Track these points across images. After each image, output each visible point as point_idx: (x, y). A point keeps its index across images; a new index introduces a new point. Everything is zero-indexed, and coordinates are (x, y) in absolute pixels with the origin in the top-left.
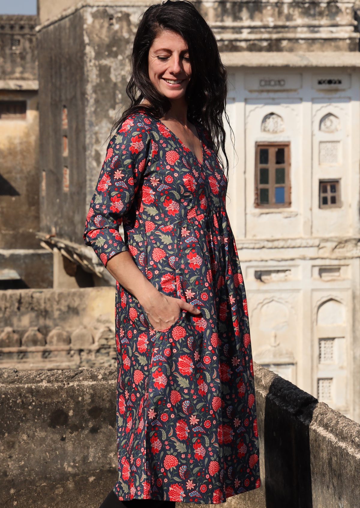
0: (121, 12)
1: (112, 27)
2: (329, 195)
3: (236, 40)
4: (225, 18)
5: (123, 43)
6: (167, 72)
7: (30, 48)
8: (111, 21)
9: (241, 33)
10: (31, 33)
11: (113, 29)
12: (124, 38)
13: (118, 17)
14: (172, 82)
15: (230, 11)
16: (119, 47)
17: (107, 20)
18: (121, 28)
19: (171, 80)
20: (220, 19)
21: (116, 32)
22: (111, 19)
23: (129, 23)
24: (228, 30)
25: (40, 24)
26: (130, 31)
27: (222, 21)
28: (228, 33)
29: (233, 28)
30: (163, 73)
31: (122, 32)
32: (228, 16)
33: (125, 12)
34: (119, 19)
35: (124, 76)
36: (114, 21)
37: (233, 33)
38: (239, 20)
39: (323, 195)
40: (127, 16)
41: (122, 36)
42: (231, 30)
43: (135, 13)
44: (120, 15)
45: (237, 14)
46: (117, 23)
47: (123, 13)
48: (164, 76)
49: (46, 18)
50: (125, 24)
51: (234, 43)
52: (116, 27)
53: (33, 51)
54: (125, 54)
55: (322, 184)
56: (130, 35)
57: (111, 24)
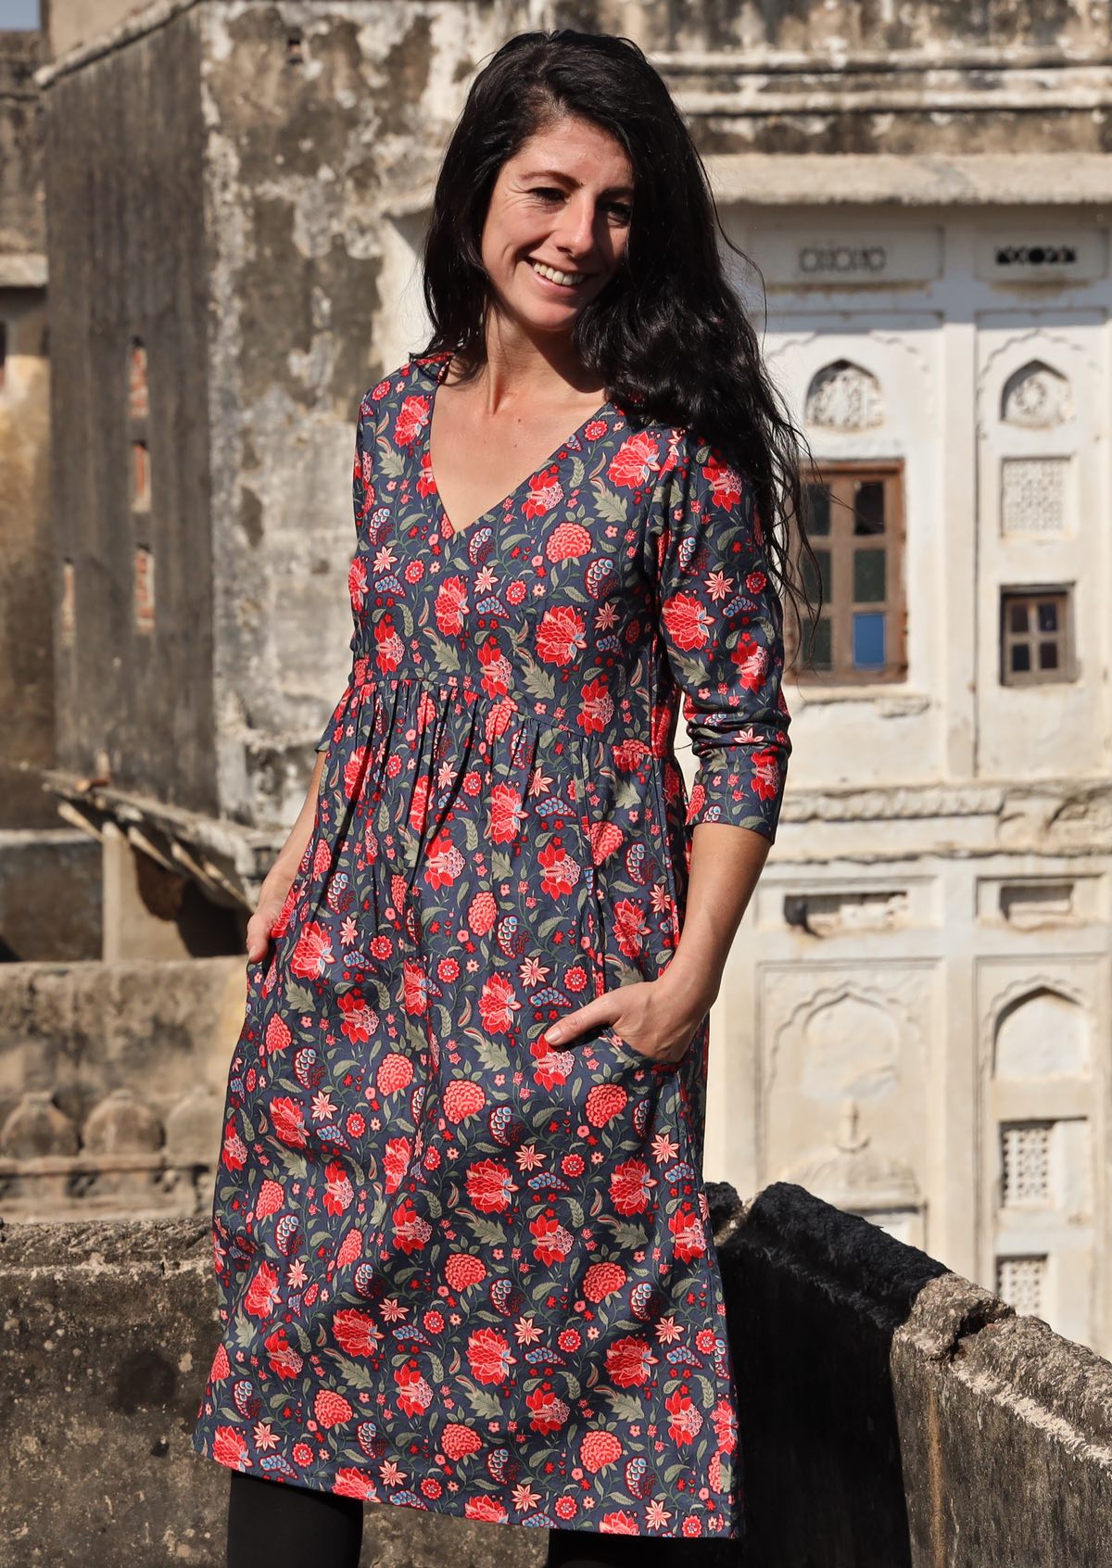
0: (327, 18)
1: (299, 69)
2: (1034, 638)
3: (720, 114)
4: (682, 38)
5: (335, 125)
6: (549, 243)
7: (17, 141)
8: (296, 50)
9: (736, 89)
10: (18, 91)
11: (302, 77)
12: (339, 105)
13: (317, 36)
15: (697, 13)
16: (321, 139)
17: (279, 45)
18: (330, 73)
20: (663, 42)
21: (312, 86)
22: (294, 42)
23: (356, 55)
24: (692, 80)
25: (50, 60)
26: (358, 84)
27: (672, 48)
28: (691, 88)
29: (710, 72)
30: (534, 244)
31: (331, 87)
32: (692, 33)
33: (341, 17)
34: (322, 44)
35: (341, 236)
36: (304, 49)
37: (710, 89)
38: (728, 48)
39: (1013, 639)
40: (349, 31)
41: (332, 100)
42: (702, 81)
43: (374, 21)
44: (323, 28)
45: (723, 26)
46: (314, 55)
47: (336, 22)
48: (535, 254)
49: (73, 39)
50: (341, 59)
51: (712, 124)
52: (313, 69)
53: (25, 156)
54: (342, 161)
55: (1010, 604)
56: (360, 98)
57: (296, 61)
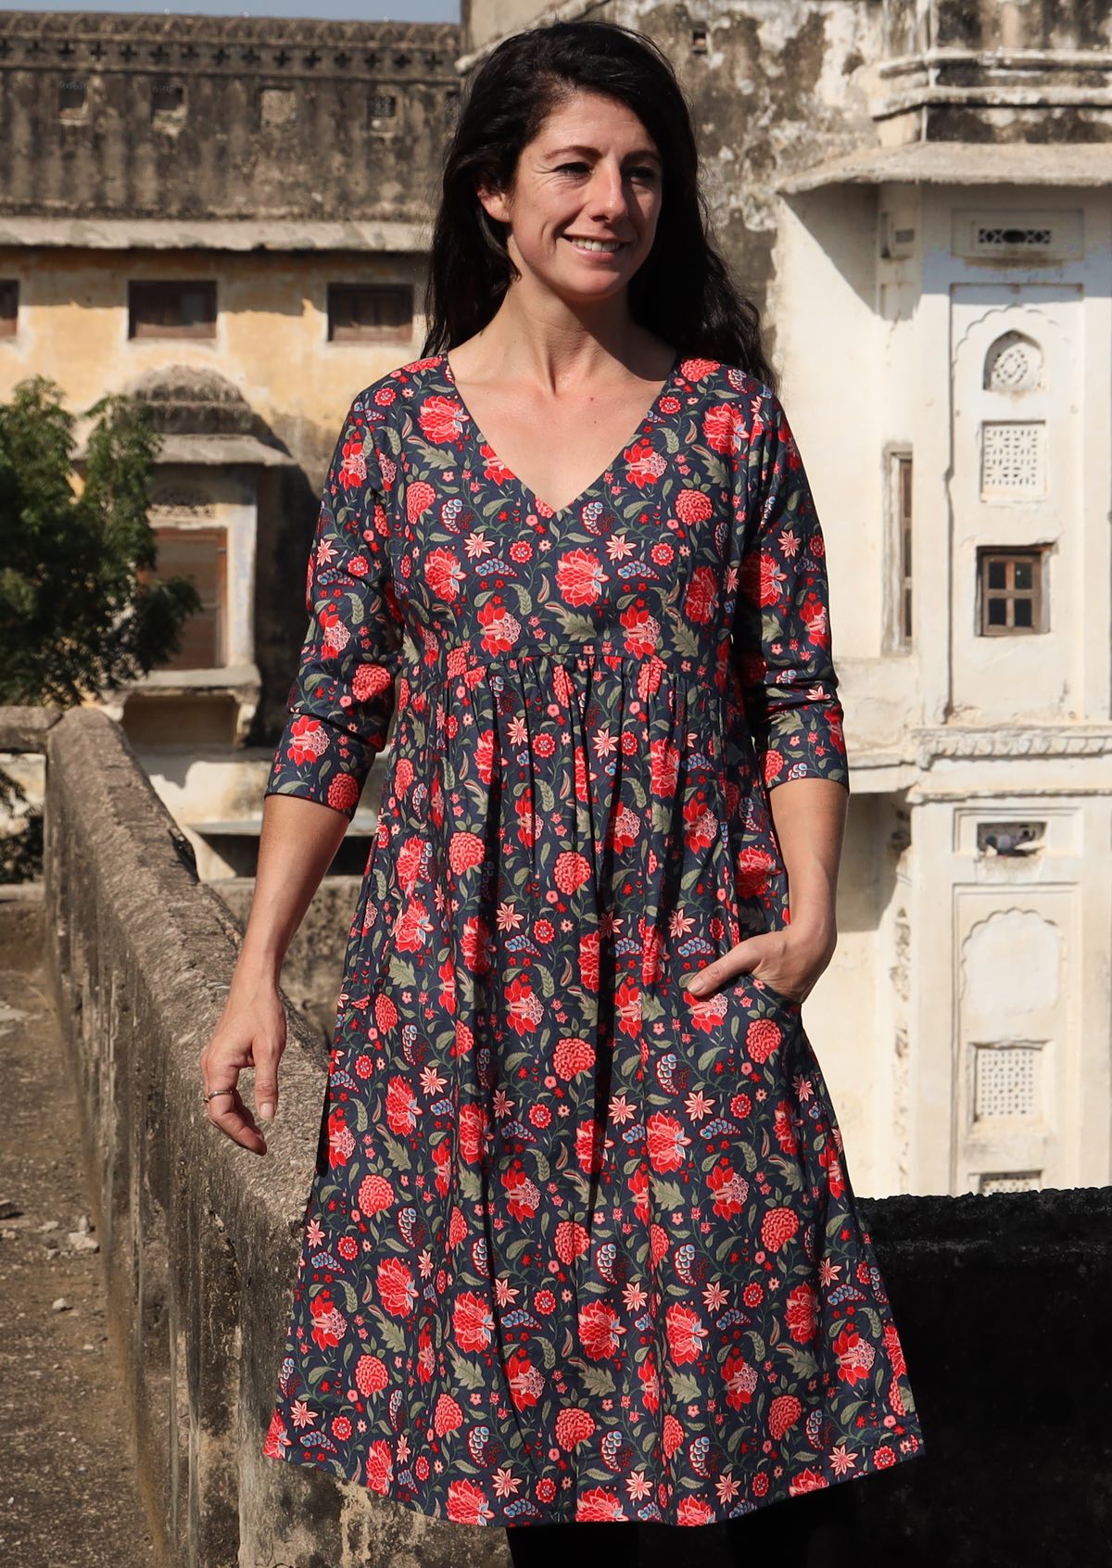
0: (730, 14)
1: (704, 59)
2: (1011, 592)
3: (1089, 106)
4: (1054, 37)
5: (735, 110)
6: (583, 216)
7: (427, 122)
8: (700, 42)
9: (1104, 84)
10: (429, 78)
11: (706, 66)
12: (739, 94)
13: (720, 30)
14: (595, 246)
15: (1069, 14)
16: (722, 123)
17: (686, 38)
18: (731, 64)
19: (592, 240)
20: (1037, 39)
21: (715, 75)
22: (699, 35)
23: (755, 48)
24: (1063, 75)
25: (471, 51)
26: (757, 74)
27: (1046, 45)
28: (1063, 82)
29: (1080, 68)
30: (570, 220)
31: (732, 78)
32: (1063, 33)
33: (742, 15)
34: (725, 37)
35: (739, 211)
36: (709, 41)
37: (1080, 84)
38: (1096, 47)
39: (992, 593)
40: (749, 27)
41: (732, 88)
42: (1073, 75)
43: (773, 18)
44: (726, 23)
45: (1092, 27)
46: (717, 48)
47: (738, 18)
48: (570, 230)
49: (493, 31)
50: (741, 51)
51: (1081, 114)
52: (716, 60)
53: (434, 135)
54: (741, 143)
55: (987, 561)
56: (758, 86)
57: (701, 52)
